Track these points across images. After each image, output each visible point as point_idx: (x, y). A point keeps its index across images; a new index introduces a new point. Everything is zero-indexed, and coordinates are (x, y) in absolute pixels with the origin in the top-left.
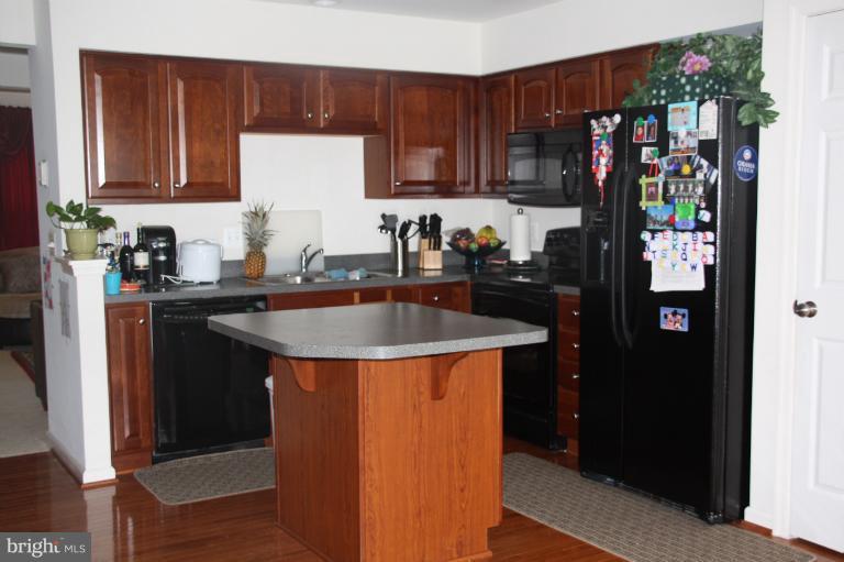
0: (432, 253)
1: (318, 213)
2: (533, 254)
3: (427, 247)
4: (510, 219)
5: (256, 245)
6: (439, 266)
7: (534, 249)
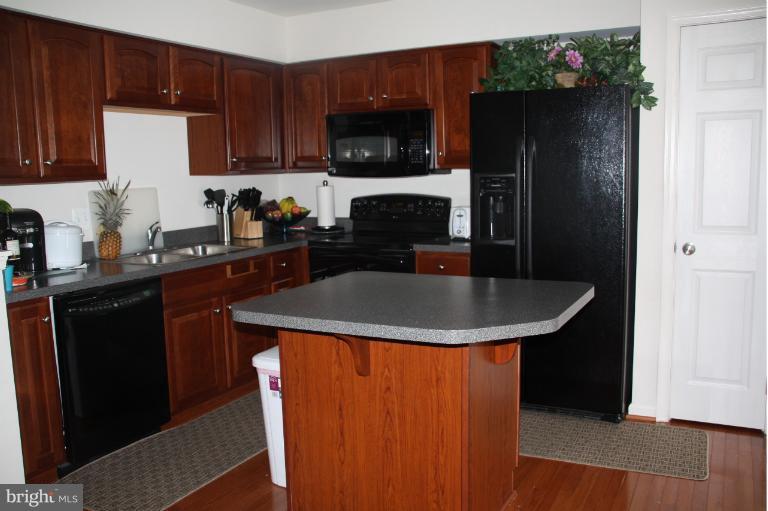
0: (255, 223)
1: (155, 190)
2: (338, 220)
3: (249, 218)
4: (317, 191)
5: (110, 226)
6: (261, 235)
7: (339, 215)
